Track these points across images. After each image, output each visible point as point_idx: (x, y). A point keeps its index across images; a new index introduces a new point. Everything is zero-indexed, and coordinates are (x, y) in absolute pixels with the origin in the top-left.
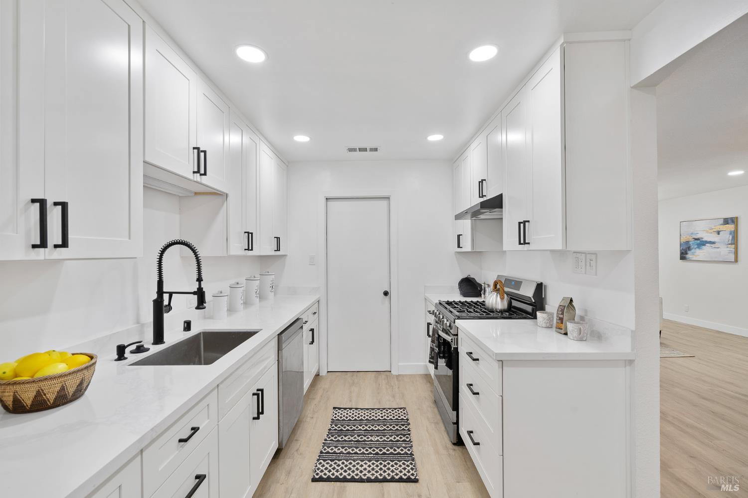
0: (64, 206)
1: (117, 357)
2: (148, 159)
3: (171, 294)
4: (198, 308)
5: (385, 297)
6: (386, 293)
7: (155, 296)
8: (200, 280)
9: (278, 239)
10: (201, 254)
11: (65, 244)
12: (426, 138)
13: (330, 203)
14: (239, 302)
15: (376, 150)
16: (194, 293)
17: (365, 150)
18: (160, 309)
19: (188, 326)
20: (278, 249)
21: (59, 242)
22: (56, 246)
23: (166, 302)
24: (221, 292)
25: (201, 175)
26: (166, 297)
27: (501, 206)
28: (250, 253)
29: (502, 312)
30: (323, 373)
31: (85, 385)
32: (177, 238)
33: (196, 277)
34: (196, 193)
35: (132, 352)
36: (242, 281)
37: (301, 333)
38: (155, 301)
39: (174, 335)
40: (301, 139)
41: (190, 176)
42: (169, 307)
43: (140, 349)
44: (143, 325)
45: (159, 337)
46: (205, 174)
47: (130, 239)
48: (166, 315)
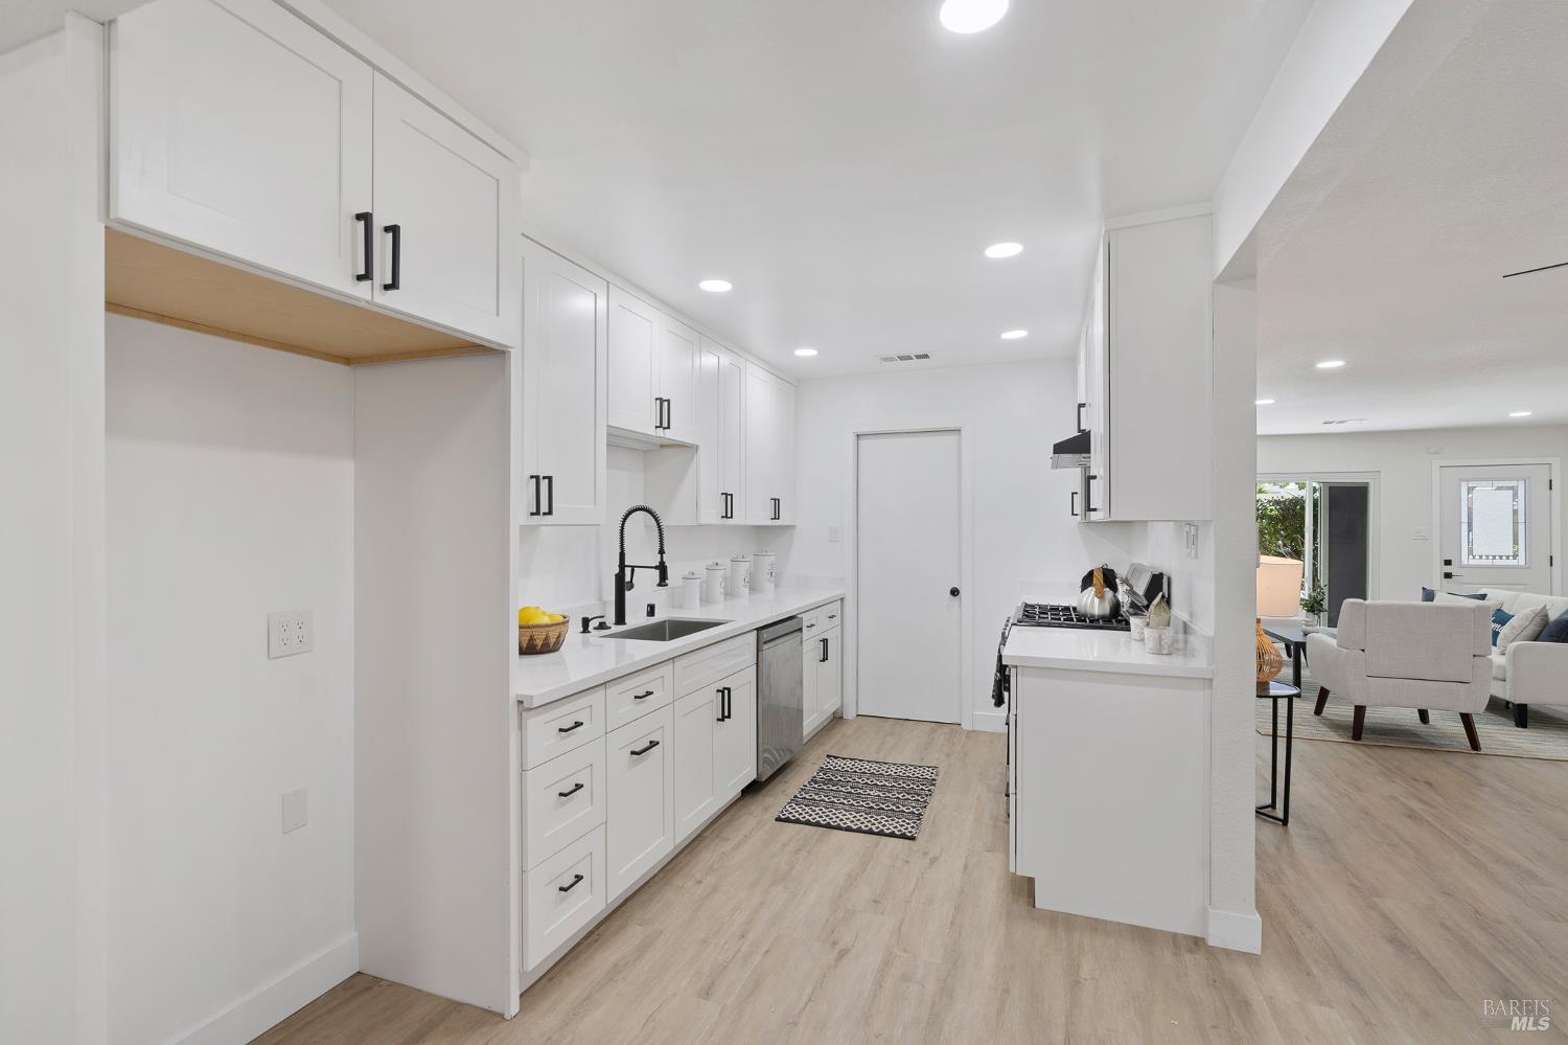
0: (550, 479)
1: (582, 629)
2: (610, 424)
3: (633, 568)
4: (660, 585)
5: (952, 597)
6: (955, 592)
7: (617, 571)
8: (662, 552)
9: (776, 501)
10: (663, 523)
11: (550, 512)
12: (999, 336)
13: (863, 442)
14: (718, 591)
15: (926, 356)
16: (656, 568)
17: (910, 358)
18: (622, 586)
19: (651, 611)
20: (776, 517)
21: (547, 511)
22: (544, 514)
23: (628, 579)
24: (693, 574)
25: (665, 428)
26: (628, 571)
27: (1088, 450)
28: (729, 522)
29: (1103, 617)
30: (850, 714)
31: (562, 638)
32: (641, 503)
33: (657, 548)
34: (662, 446)
35: (595, 628)
36: (726, 562)
37: (799, 639)
38: (616, 575)
39: (636, 617)
40: (806, 353)
41: (652, 431)
42: (631, 585)
43: (602, 626)
44: (605, 603)
45: (620, 618)
46: (668, 428)
47: (595, 504)
48: (627, 593)
